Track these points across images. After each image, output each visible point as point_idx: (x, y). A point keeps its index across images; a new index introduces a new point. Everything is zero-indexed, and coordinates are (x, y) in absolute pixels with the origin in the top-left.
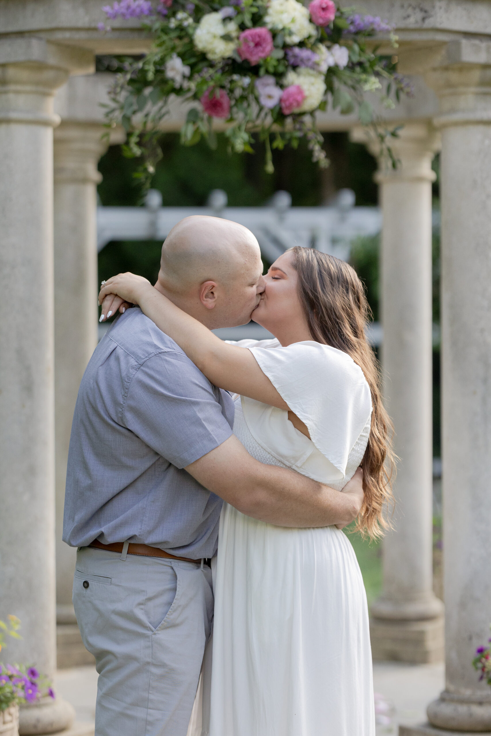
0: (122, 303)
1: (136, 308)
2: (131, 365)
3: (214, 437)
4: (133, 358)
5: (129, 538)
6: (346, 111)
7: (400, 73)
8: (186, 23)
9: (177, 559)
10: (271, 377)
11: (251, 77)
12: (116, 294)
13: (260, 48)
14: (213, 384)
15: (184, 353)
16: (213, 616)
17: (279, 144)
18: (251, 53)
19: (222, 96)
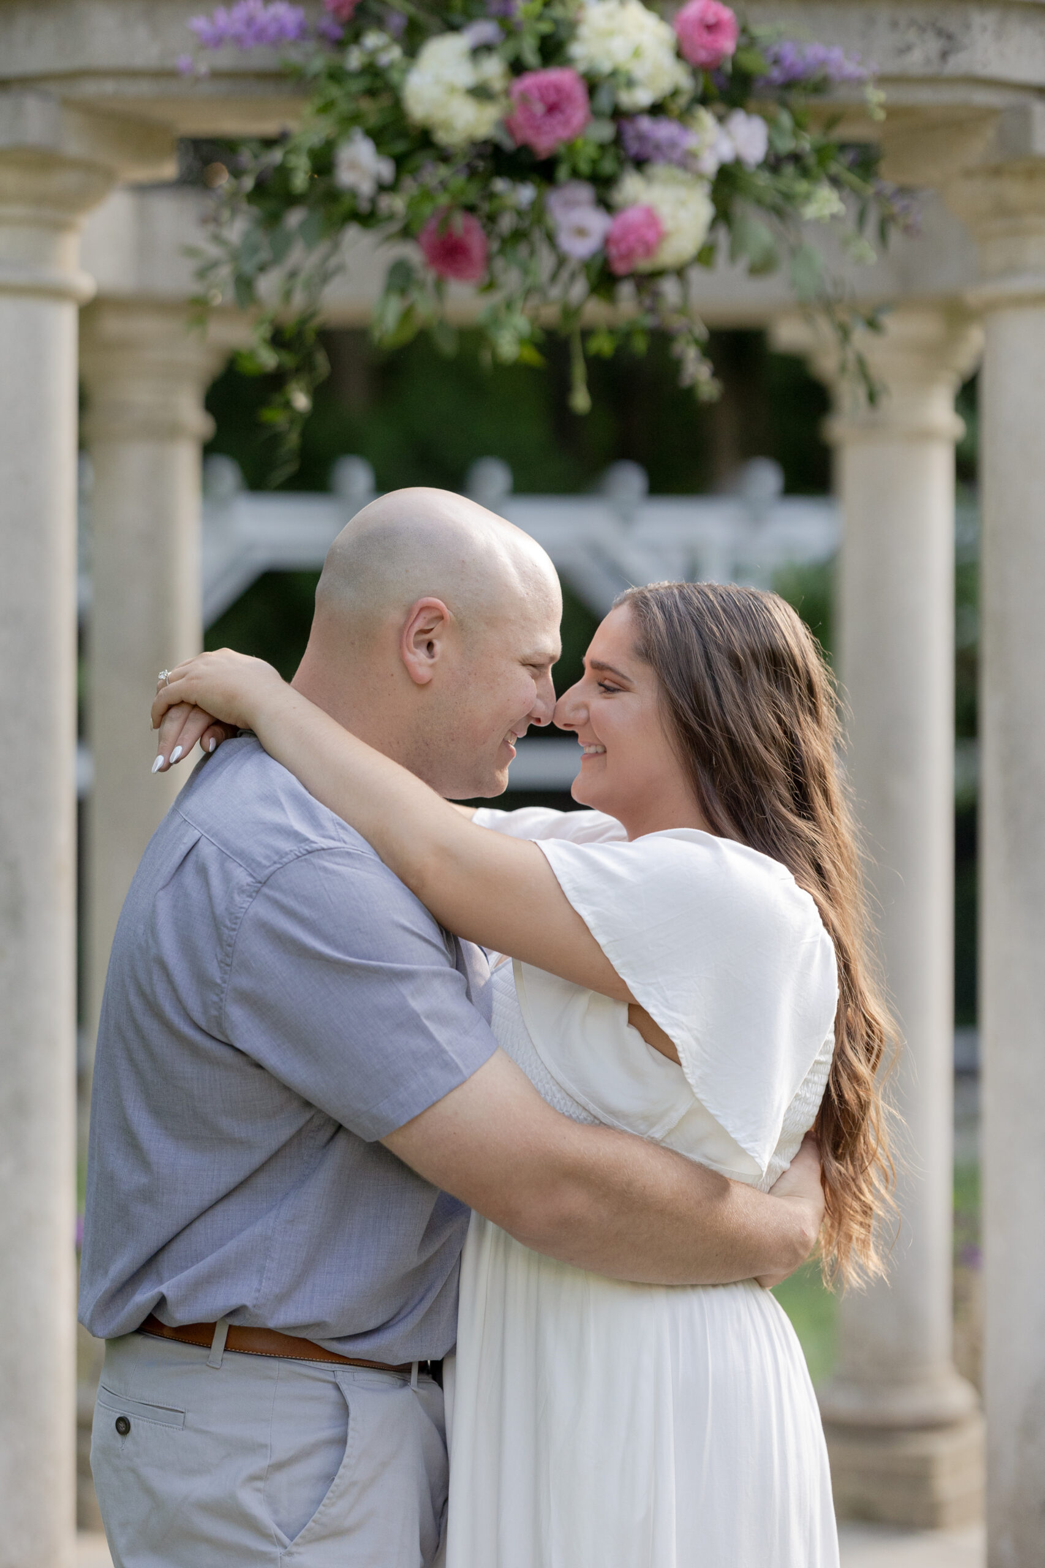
0: (208, 728)
1: (245, 738)
2: (238, 884)
3: (454, 1057)
4: (241, 866)
5: (228, 1312)
6: (762, 268)
7: (888, 179)
8: (384, 59)
9: (350, 1365)
10: (589, 915)
11: (538, 186)
12: (193, 703)
13: (559, 117)
14: (443, 927)
15: (372, 850)
16: (446, 1500)
17: (603, 345)
18: (538, 129)
19: (467, 231)
